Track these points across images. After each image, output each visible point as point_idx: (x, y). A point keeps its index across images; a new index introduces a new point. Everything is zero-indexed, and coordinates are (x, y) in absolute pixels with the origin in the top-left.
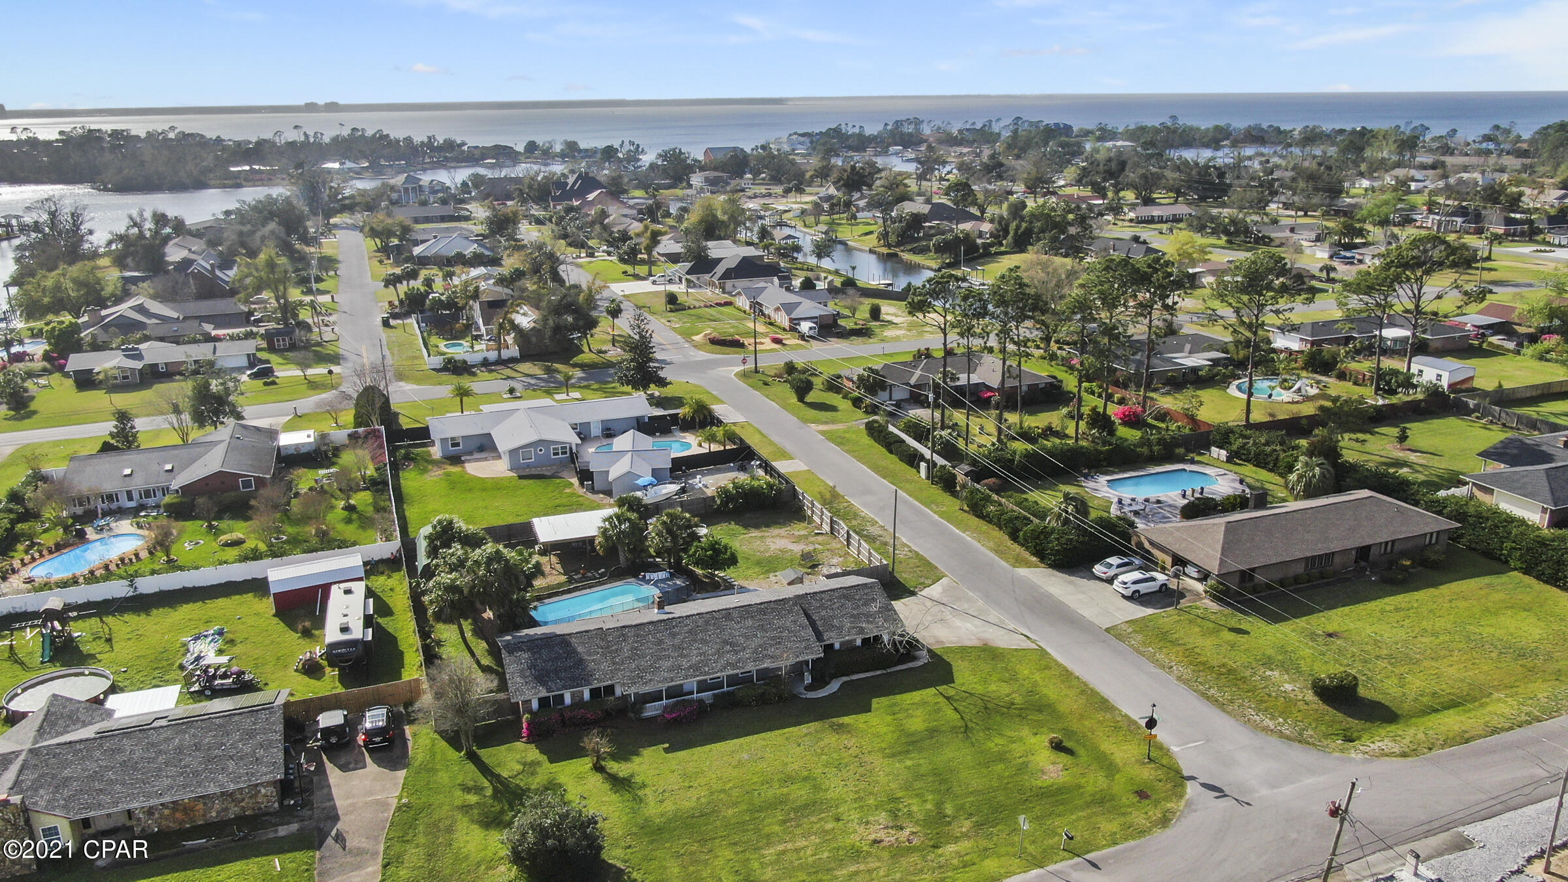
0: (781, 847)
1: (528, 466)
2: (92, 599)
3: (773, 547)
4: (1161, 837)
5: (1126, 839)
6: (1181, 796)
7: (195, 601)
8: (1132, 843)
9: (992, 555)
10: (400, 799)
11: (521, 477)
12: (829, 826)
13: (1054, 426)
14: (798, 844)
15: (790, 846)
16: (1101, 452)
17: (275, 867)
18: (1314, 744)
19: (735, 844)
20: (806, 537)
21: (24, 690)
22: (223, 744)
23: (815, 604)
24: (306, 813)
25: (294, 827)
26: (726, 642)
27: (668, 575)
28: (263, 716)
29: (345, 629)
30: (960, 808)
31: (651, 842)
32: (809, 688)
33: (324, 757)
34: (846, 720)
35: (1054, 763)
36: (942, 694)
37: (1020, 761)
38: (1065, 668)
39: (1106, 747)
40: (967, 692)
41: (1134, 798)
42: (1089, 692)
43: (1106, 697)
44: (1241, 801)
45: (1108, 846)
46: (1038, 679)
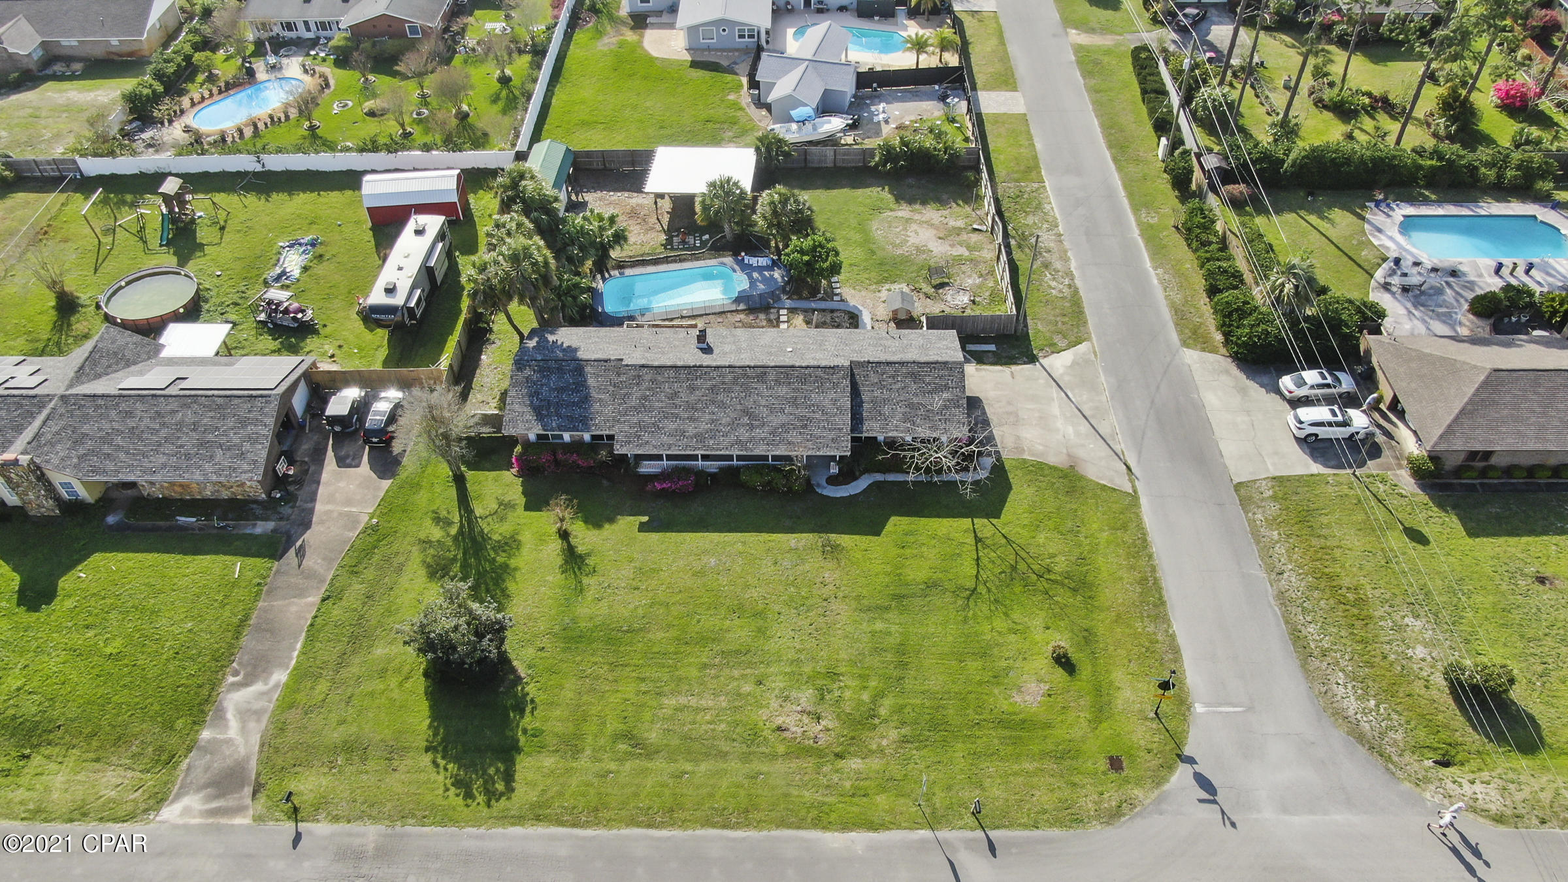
0: (683, 700)
1: (709, 49)
2: (227, 169)
3: (913, 240)
4: (1098, 835)
5: (1051, 825)
6: (1159, 784)
7: (312, 191)
8: (1055, 832)
9: (1167, 314)
10: (371, 518)
11: (695, 64)
12: (747, 688)
13: (1390, 97)
14: (703, 702)
15: (693, 702)
16: (1421, 167)
17: (234, 573)
18: (1389, 759)
19: (643, 680)
20: (958, 231)
21: (128, 284)
22: (217, 429)
23: (874, 378)
24: (286, 510)
25: (270, 525)
26: (746, 412)
27: (770, 263)
28: (258, 403)
29: (390, 291)
30: (900, 709)
31: (564, 650)
32: (833, 481)
33: (331, 442)
34: (845, 540)
35: (1040, 681)
36: (975, 532)
37: (1004, 664)
38: (1144, 534)
39: (1118, 676)
40: (1005, 537)
41: (1103, 765)
42: (1150, 583)
43: (1166, 598)
44: (1229, 818)
45: (1025, 826)
46: (1103, 541)
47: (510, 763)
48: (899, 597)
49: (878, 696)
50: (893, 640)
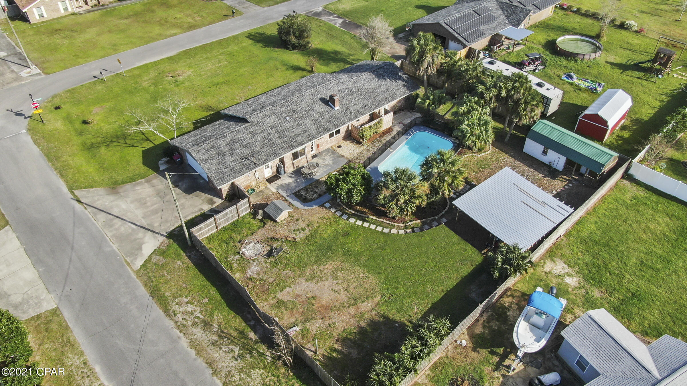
35: (96, 113)
37: (113, 112)
38: (62, 176)
39: (62, 127)
40: (135, 146)
44: (9, 111)
45: (85, 84)
46: (84, 166)
49: (156, 89)
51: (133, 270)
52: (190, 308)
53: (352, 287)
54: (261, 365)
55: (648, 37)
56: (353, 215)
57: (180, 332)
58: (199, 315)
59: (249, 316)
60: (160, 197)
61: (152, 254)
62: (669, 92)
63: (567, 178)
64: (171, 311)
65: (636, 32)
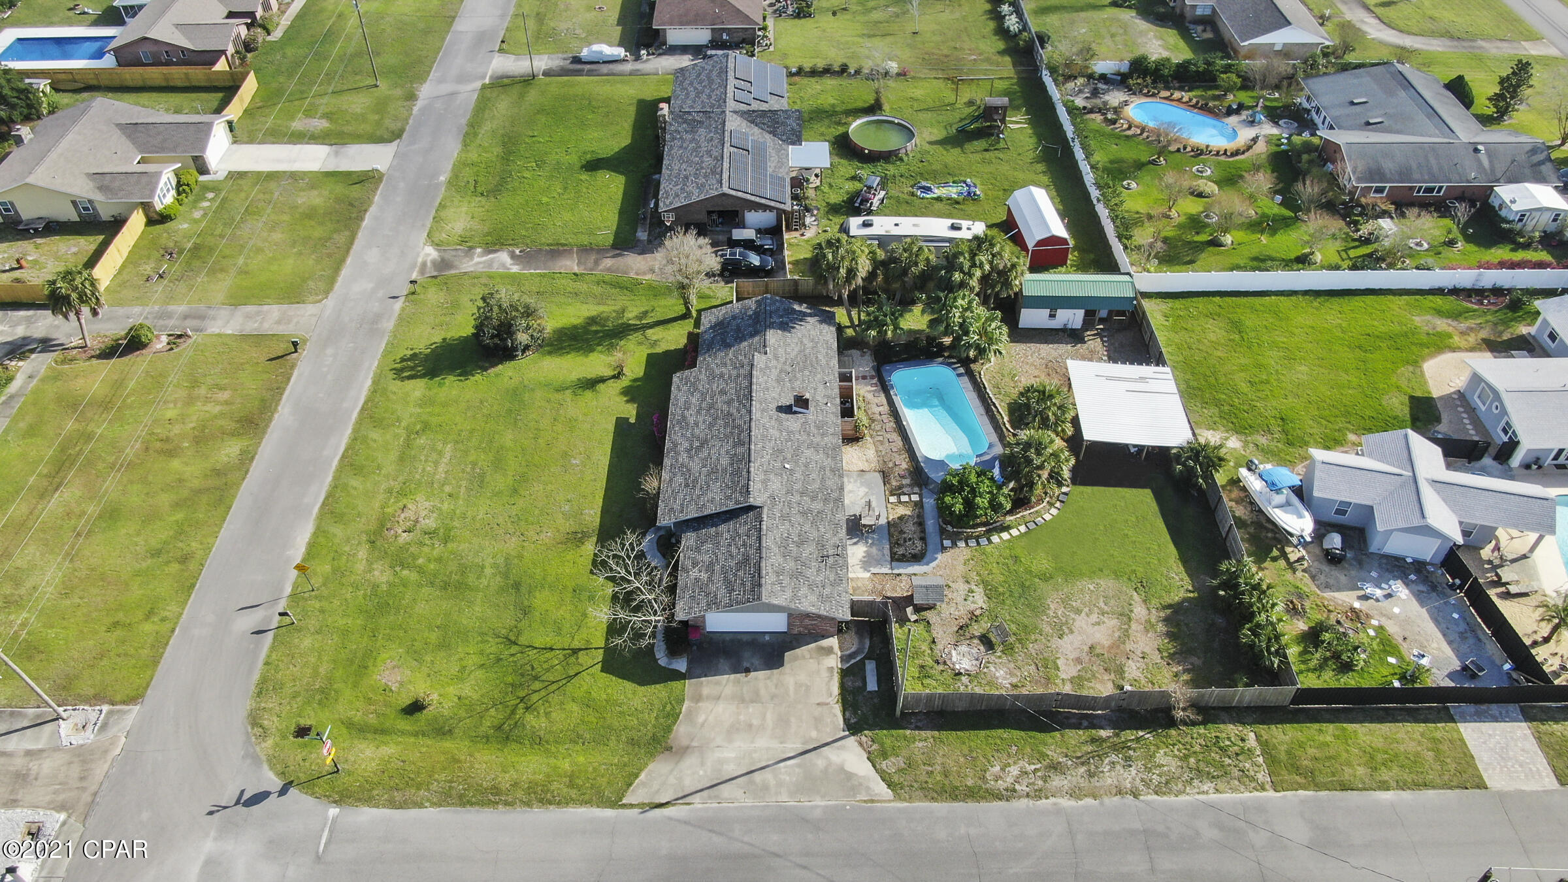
0: (447, 454)
4: (242, 706)
5: (263, 674)
6: (269, 761)
8: (256, 676)
10: (647, 280)
12: (448, 489)
14: (442, 465)
15: (445, 460)
17: (601, 232)
19: (471, 432)
23: (743, 530)
25: (644, 238)
26: (704, 443)
29: (865, 225)
30: (404, 583)
31: (506, 390)
35: (401, 684)
36: (586, 649)
37: (428, 658)
38: (559, 803)
39: (389, 750)
40: (576, 674)
41: (305, 722)
42: (492, 798)
43: (468, 808)
44: (218, 811)
45: (269, 656)
46: (558, 763)
47: (423, 376)
48: (517, 586)
49: (421, 570)
50: (471, 579)
51: (889, 801)
52: (1014, 771)
53: (1102, 604)
54: (1152, 748)
55: (920, 78)
56: (989, 533)
57: (1047, 798)
58: (1033, 767)
59: (1073, 721)
60: (752, 701)
61: (874, 766)
62: (1031, 155)
63: (1093, 333)
64: (1004, 793)
65: (898, 75)
